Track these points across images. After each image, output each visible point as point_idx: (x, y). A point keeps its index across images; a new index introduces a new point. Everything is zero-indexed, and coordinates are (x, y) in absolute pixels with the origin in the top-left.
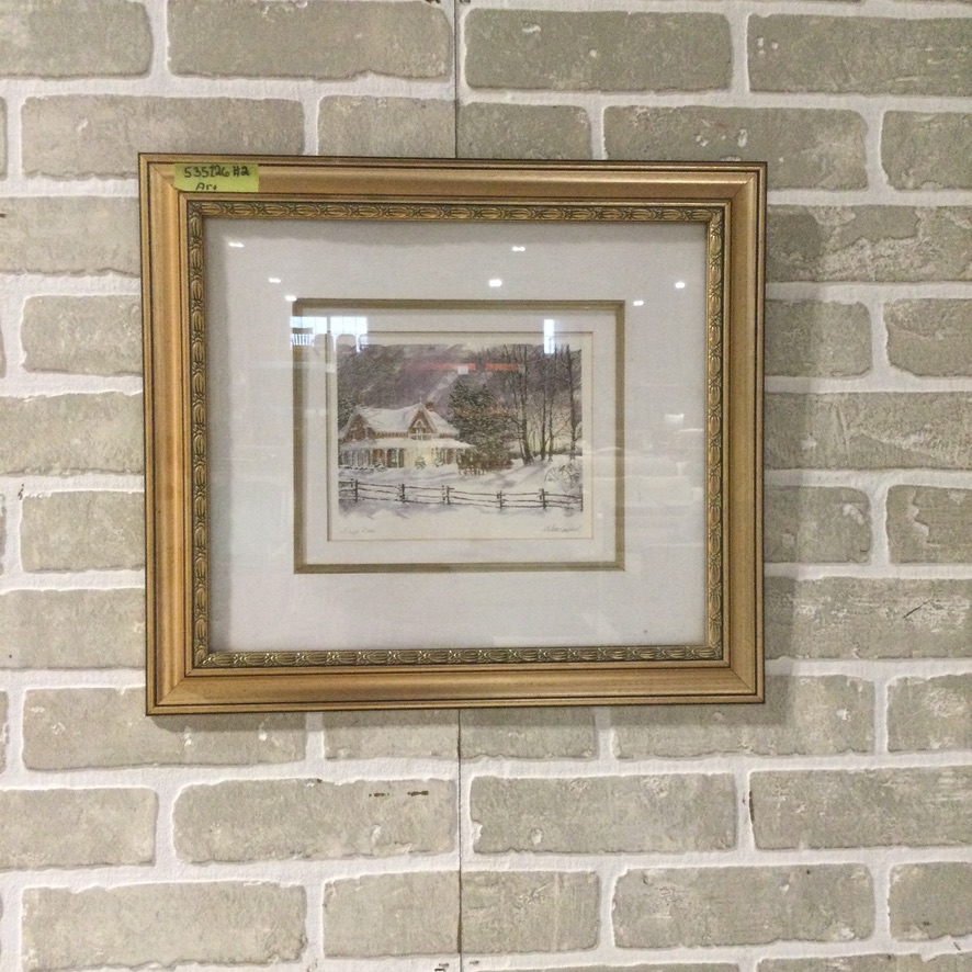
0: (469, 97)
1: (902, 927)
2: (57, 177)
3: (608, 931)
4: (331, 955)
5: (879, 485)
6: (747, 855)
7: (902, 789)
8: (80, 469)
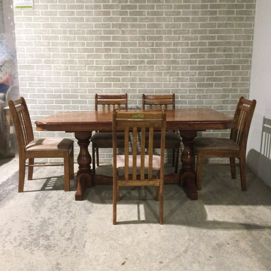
0: (121, 10)
1: (147, 64)
2: (96, 16)
3: (129, 64)
4: (113, 64)
5: (146, 36)
6: (137, 59)
7: (147, 55)
8: (98, 34)
